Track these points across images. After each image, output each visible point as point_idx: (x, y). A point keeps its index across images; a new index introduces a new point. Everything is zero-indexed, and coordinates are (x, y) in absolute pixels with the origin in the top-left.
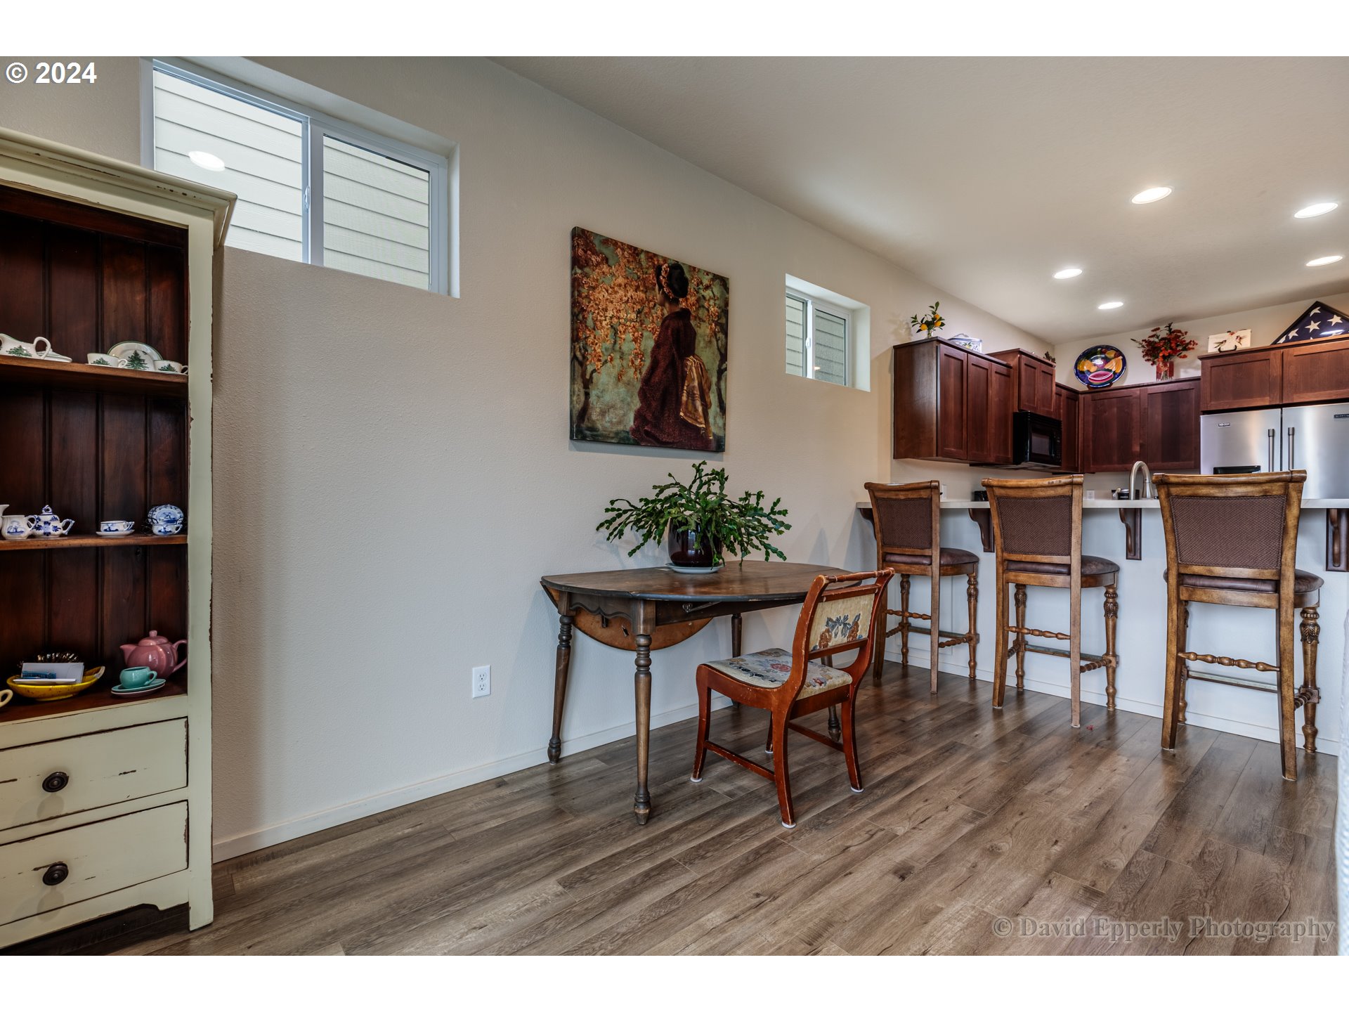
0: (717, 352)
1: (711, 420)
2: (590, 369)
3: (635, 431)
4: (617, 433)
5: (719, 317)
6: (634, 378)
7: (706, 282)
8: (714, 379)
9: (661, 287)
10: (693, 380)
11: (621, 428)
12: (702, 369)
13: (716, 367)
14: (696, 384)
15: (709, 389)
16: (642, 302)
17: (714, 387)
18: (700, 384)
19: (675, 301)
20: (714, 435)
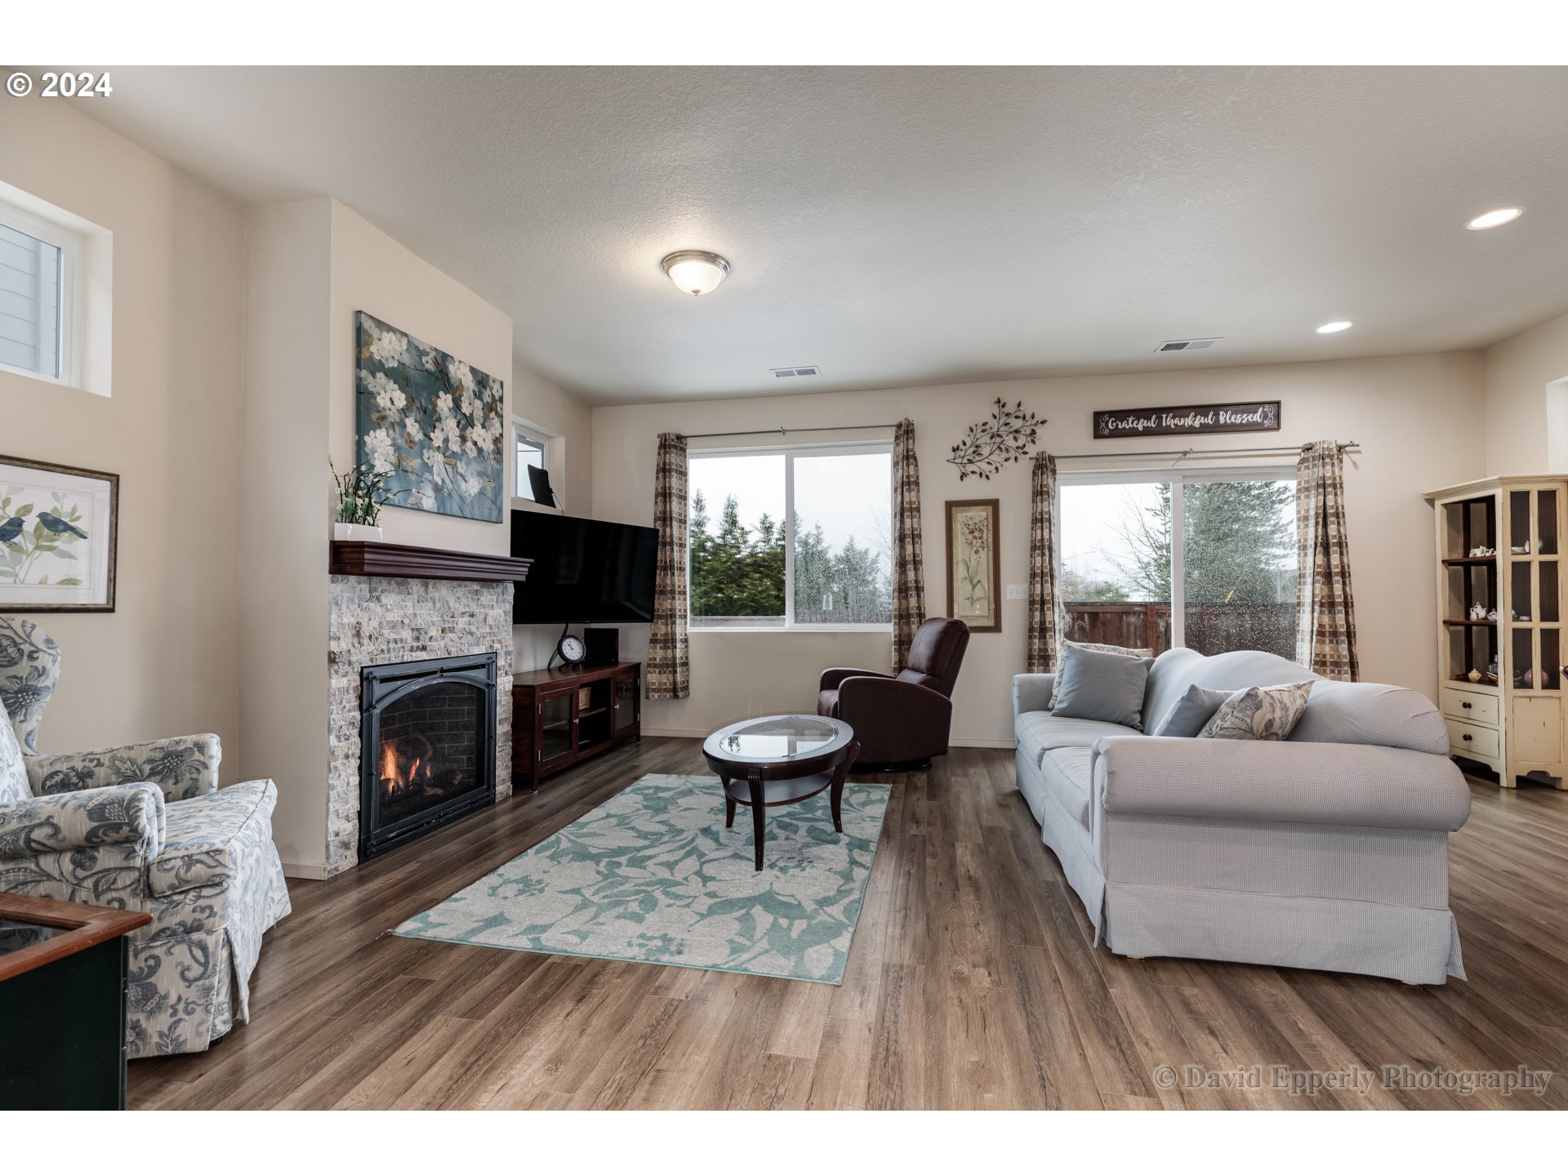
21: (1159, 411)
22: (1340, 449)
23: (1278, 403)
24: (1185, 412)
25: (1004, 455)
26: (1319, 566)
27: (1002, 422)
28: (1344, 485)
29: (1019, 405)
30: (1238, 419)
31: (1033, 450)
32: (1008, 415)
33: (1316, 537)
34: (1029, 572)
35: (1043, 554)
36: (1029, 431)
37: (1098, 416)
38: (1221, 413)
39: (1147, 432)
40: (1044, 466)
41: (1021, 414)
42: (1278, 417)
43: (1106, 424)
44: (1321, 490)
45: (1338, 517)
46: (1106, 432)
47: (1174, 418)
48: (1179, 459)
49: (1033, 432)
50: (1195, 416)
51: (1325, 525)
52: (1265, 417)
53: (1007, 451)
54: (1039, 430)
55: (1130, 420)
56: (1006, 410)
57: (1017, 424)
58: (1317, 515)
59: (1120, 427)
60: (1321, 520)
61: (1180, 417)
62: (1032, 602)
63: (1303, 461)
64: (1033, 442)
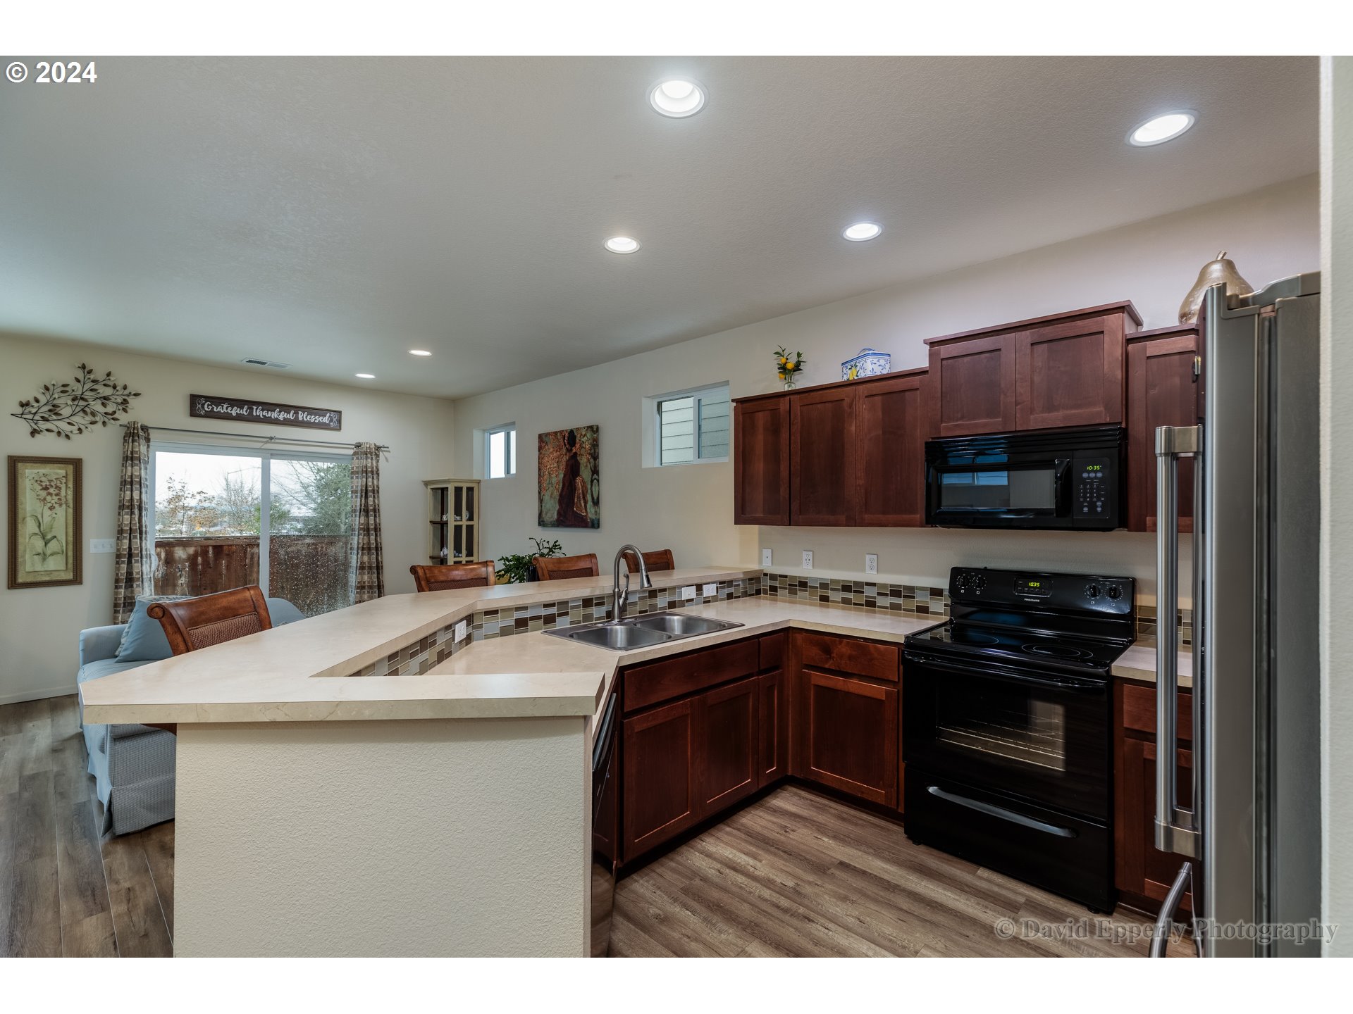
0: (590, 470)
1: (588, 510)
2: (542, 494)
3: (558, 520)
4: (551, 522)
5: (590, 450)
6: (556, 494)
7: (584, 433)
8: (589, 486)
9: (565, 445)
10: (580, 489)
11: (552, 519)
12: (583, 483)
13: (590, 479)
14: (581, 491)
15: (587, 492)
16: (558, 457)
17: (589, 491)
18: (583, 491)
19: (571, 450)
21: (251, 404)
22: (378, 448)
23: (340, 412)
24: (272, 407)
25: (89, 418)
26: (362, 524)
27: (87, 387)
28: (380, 472)
29: (109, 374)
30: (312, 419)
31: (124, 418)
32: (95, 381)
33: (361, 505)
34: (116, 529)
35: (132, 513)
36: (119, 400)
37: (195, 399)
38: (300, 412)
39: (239, 418)
40: (136, 435)
41: (111, 383)
42: (339, 421)
43: (199, 405)
44: (364, 475)
45: (374, 493)
46: (203, 412)
47: (263, 410)
48: (266, 442)
49: (125, 402)
50: (280, 412)
51: (366, 497)
52: (331, 421)
53: (93, 414)
54: (131, 400)
55: (225, 406)
56: (92, 377)
57: (108, 392)
58: (361, 490)
59: (215, 410)
60: (364, 494)
61: (268, 411)
62: (118, 556)
63: (355, 453)
64: (125, 410)
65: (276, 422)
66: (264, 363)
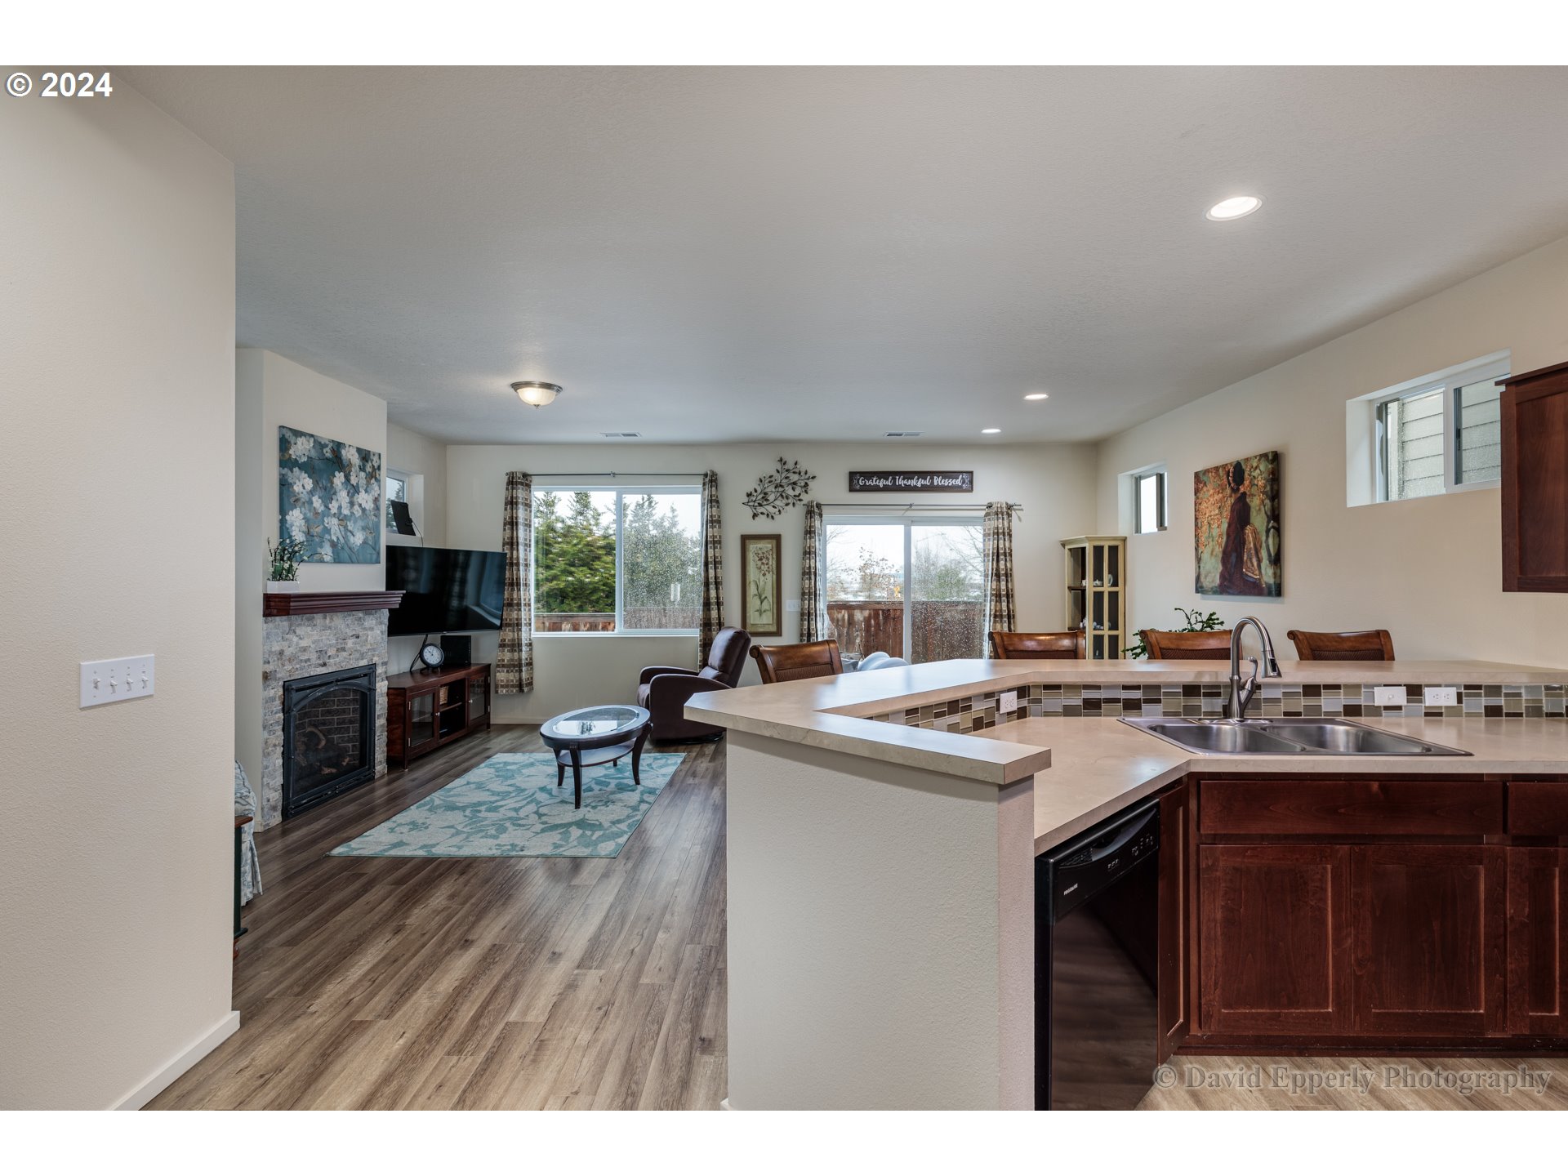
0: (1265, 516)
1: (1263, 571)
2: (1200, 552)
3: (1221, 585)
4: (1212, 588)
5: (1265, 487)
6: (1219, 551)
7: (1255, 465)
8: (1264, 538)
9: (1230, 484)
10: (1250, 543)
11: (1214, 585)
12: (1255, 532)
13: (1264, 528)
14: (1252, 545)
15: (1261, 547)
16: (1221, 500)
17: (1264, 545)
18: (1255, 545)
19: (1238, 489)
20: (1266, 583)
21: (894, 474)
22: (1010, 507)
23: (972, 472)
24: (911, 476)
25: (785, 501)
26: (994, 590)
27: (783, 476)
28: (1013, 533)
29: (796, 464)
30: (946, 482)
31: (806, 498)
32: (788, 470)
33: (993, 569)
34: (801, 591)
35: (810, 579)
36: (803, 484)
37: (853, 476)
38: (935, 477)
39: (886, 489)
40: (813, 511)
41: (797, 471)
42: (971, 482)
43: (859, 481)
44: (996, 536)
45: (1005, 556)
46: (858, 487)
47: (904, 479)
48: (907, 510)
49: (806, 484)
50: (918, 479)
51: (998, 561)
52: (964, 482)
53: (787, 498)
54: (810, 483)
55: (875, 479)
56: (786, 467)
57: (795, 478)
58: (993, 553)
59: (867, 484)
60: (995, 558)
61: (908, 479)
62: (802, 614)
63: (987, 515)
64: (806, 492)
65: (914, 489)
66: (901, 435)
